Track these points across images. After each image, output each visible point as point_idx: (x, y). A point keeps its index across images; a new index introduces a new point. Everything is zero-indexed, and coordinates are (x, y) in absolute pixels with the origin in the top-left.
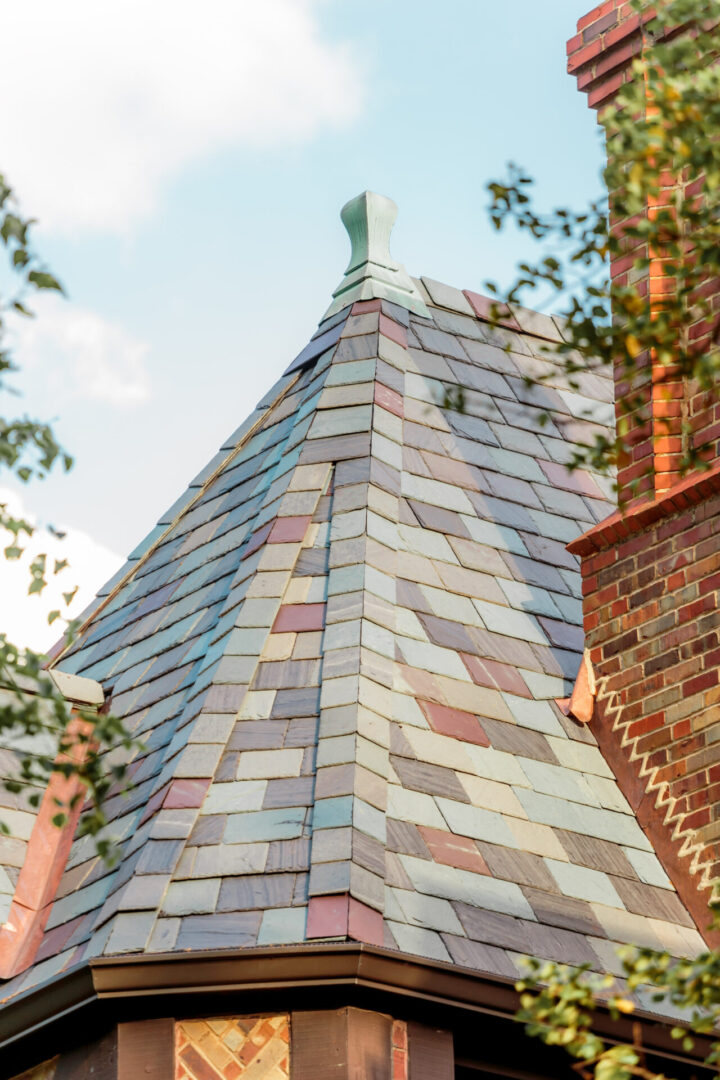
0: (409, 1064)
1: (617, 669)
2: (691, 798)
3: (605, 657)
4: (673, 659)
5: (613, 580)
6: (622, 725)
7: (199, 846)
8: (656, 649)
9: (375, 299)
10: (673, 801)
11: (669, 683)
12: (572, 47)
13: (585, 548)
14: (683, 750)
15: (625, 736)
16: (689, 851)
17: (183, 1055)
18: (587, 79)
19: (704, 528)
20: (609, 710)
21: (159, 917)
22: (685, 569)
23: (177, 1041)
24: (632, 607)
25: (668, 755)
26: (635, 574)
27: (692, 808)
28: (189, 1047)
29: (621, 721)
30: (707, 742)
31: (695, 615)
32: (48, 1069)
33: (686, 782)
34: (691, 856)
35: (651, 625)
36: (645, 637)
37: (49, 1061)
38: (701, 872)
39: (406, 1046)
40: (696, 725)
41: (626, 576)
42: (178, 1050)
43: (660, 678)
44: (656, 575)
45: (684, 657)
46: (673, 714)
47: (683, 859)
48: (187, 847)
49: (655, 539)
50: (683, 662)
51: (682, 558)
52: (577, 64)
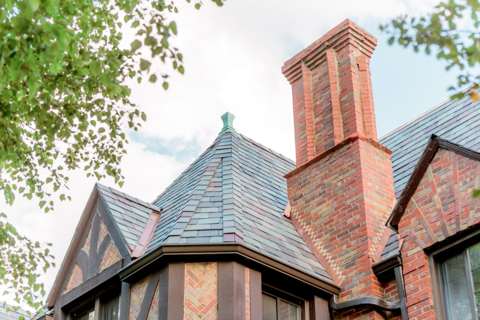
0: (250, 278)
1: (297, 204)
2: (318, 231)
3: (294, 201)
4: (313, 198)
5: (296, 182)
6: (298, 217)
7: (191, 225)
8: (309, 197)
9: (230, 132)
10: (313, 233)
11: (312, 204)
12: (283, 68)
13: (288, 176)
14: (316, 220)
15: (299, 219)
16: (317, 244)
17: (187, 271)
18: (287, 74)
19: (322, 166)
20: (295, 214)
21: (181, 238)
22: (316, 176)
23: (186, 268)
24: (301, 188)
25: (312, 222)
26: (302, 180)
27: (318, 233)
28: (189, 270)
29: (298, 216)
30: (323, 217)
31: (320, 187)
32: (148, 278)
33: (316, 228)
34: (318, 245)
35: (307, 191)
36: (305, 195)
37: (149, 276)
38: (320, 249)
39: (249, 274)
40: (319, 213)
41: (299, 181)
42: (186, 270)
43: (310, 204)
44: (308, 179)
45: (316, 197)
46: (313, 212)
47: (315, 246)
48: (187, 225)
49: (308, 171)
50: (316, 199)
51: (316, 174)
52: (284, 71)
